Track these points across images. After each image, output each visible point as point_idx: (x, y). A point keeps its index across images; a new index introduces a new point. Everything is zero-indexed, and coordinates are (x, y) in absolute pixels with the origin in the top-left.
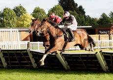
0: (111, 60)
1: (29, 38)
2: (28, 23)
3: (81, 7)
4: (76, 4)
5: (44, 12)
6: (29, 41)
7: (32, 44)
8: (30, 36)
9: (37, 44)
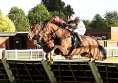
0: (106, 72)
1: (4, 45)
2: (3, 27)
3: (69, 7)
4: (63, 2)
5: (22, 13)
6: (4, 49)
7: (9, 53)
8: (6, 42)
9: (15, 52)
